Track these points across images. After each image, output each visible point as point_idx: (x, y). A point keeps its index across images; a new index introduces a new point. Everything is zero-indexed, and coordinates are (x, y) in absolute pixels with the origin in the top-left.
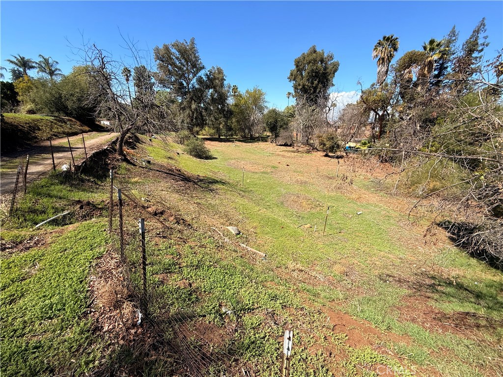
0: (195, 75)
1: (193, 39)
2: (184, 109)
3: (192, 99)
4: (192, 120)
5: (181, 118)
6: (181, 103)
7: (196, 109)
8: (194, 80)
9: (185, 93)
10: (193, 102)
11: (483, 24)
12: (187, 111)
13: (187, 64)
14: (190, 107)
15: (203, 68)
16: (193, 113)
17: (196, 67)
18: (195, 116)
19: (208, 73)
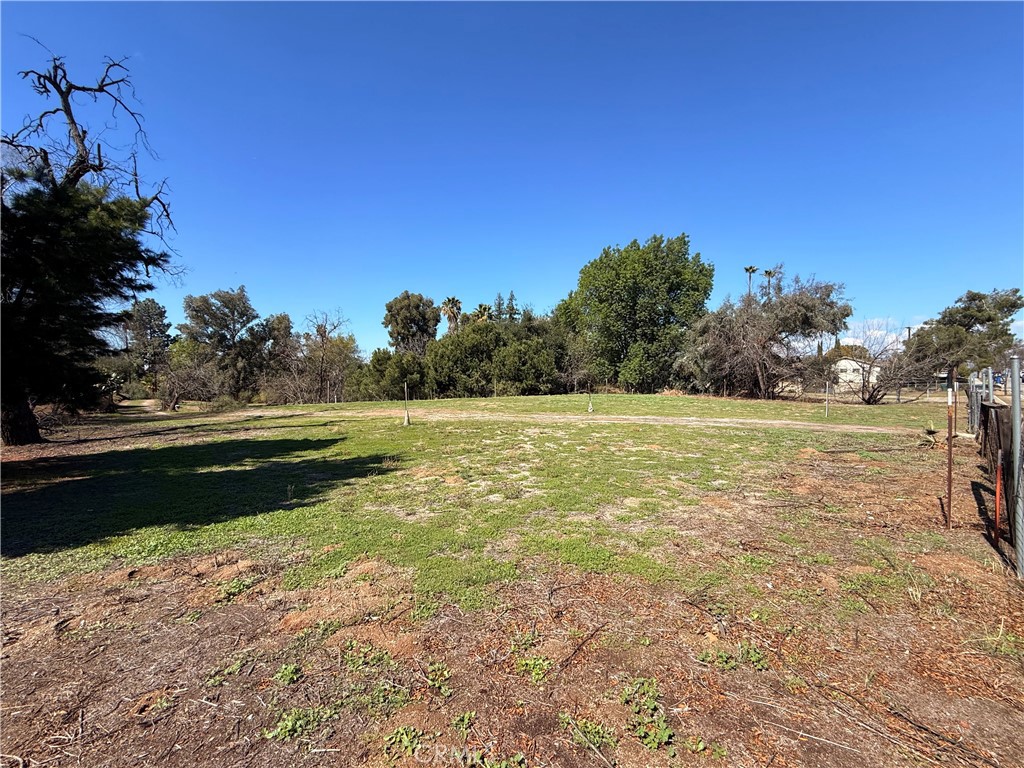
0: (245, 326)
1: (243, 286)
2: (225, 368)
3: (239, 354)
4: (237, 382)
5: (218, 380)
6: (222, 359)
7: (244, 368)
8: (243, 331)
9: (229, 347)
10: (240, 359)
12: (230, 371)
13: (233, 314)
14: (235, 366)
15: (257, 317)
16: (239, 373)
17: (247, 314)
18: (242, 375)
19: (265, 323)
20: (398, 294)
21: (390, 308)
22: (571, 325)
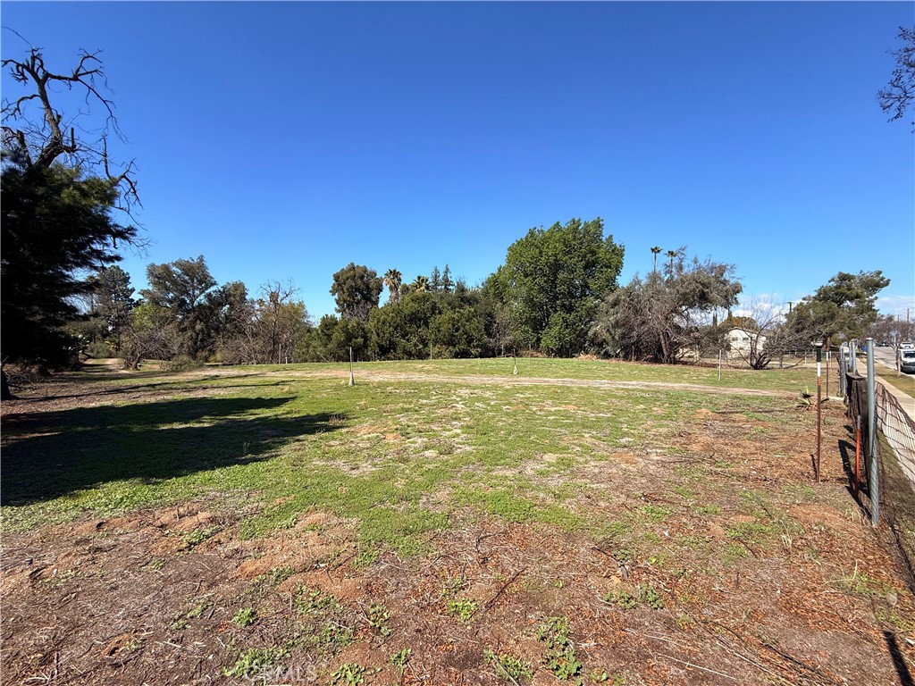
0: (203, 292)
1: (202, 256)
2: (184, 330)
3: (197, 318)
4: (196, 343)
5: (178, 341)
6: (182, 322)
7: (202, 330)
8: (202, 297)
9: (188, 311)
10: (198, 322)
11: (447, 269)
12: (189, 333)
13: (193, 281)
14: (194, 328)
15: (215, 284)
16: (198, 335)
17: (206, 281)
18: (200, 337)
19: (222, 290)
20: (345, 266)
21: (337, 278)
22: (499, 296)
